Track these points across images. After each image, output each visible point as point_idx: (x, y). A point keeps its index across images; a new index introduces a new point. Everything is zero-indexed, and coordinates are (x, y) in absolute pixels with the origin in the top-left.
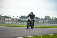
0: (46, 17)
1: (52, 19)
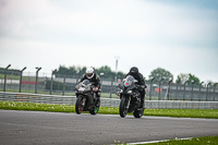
1: (179, 81)
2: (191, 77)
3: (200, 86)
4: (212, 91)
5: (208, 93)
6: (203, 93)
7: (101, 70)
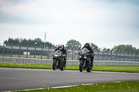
0: (69, 42)
2: (93, 45)
3: (99, 51)
4: (106, 54)
5: (103, 56)
6: (100, 55)
7: (36, 41)
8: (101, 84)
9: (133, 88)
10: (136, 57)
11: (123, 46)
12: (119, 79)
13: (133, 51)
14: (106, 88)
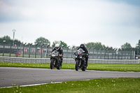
0: (38, 40)
1: (54, 46)
2: (62, 43)
3: (68, 48)
6: (69, 53)
7: (4, 38)
8: (70, 82)
9: (102, 86)
10: (105, 55)
11: (92, 44)
12: (88, 77)
13: (102, 49)
14: (75, 87)
